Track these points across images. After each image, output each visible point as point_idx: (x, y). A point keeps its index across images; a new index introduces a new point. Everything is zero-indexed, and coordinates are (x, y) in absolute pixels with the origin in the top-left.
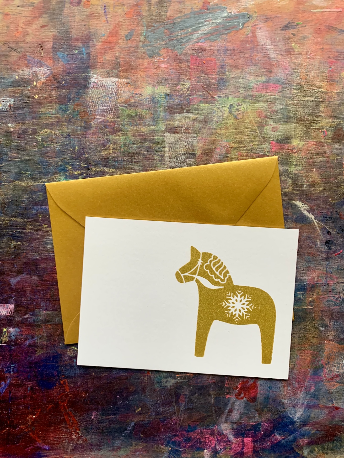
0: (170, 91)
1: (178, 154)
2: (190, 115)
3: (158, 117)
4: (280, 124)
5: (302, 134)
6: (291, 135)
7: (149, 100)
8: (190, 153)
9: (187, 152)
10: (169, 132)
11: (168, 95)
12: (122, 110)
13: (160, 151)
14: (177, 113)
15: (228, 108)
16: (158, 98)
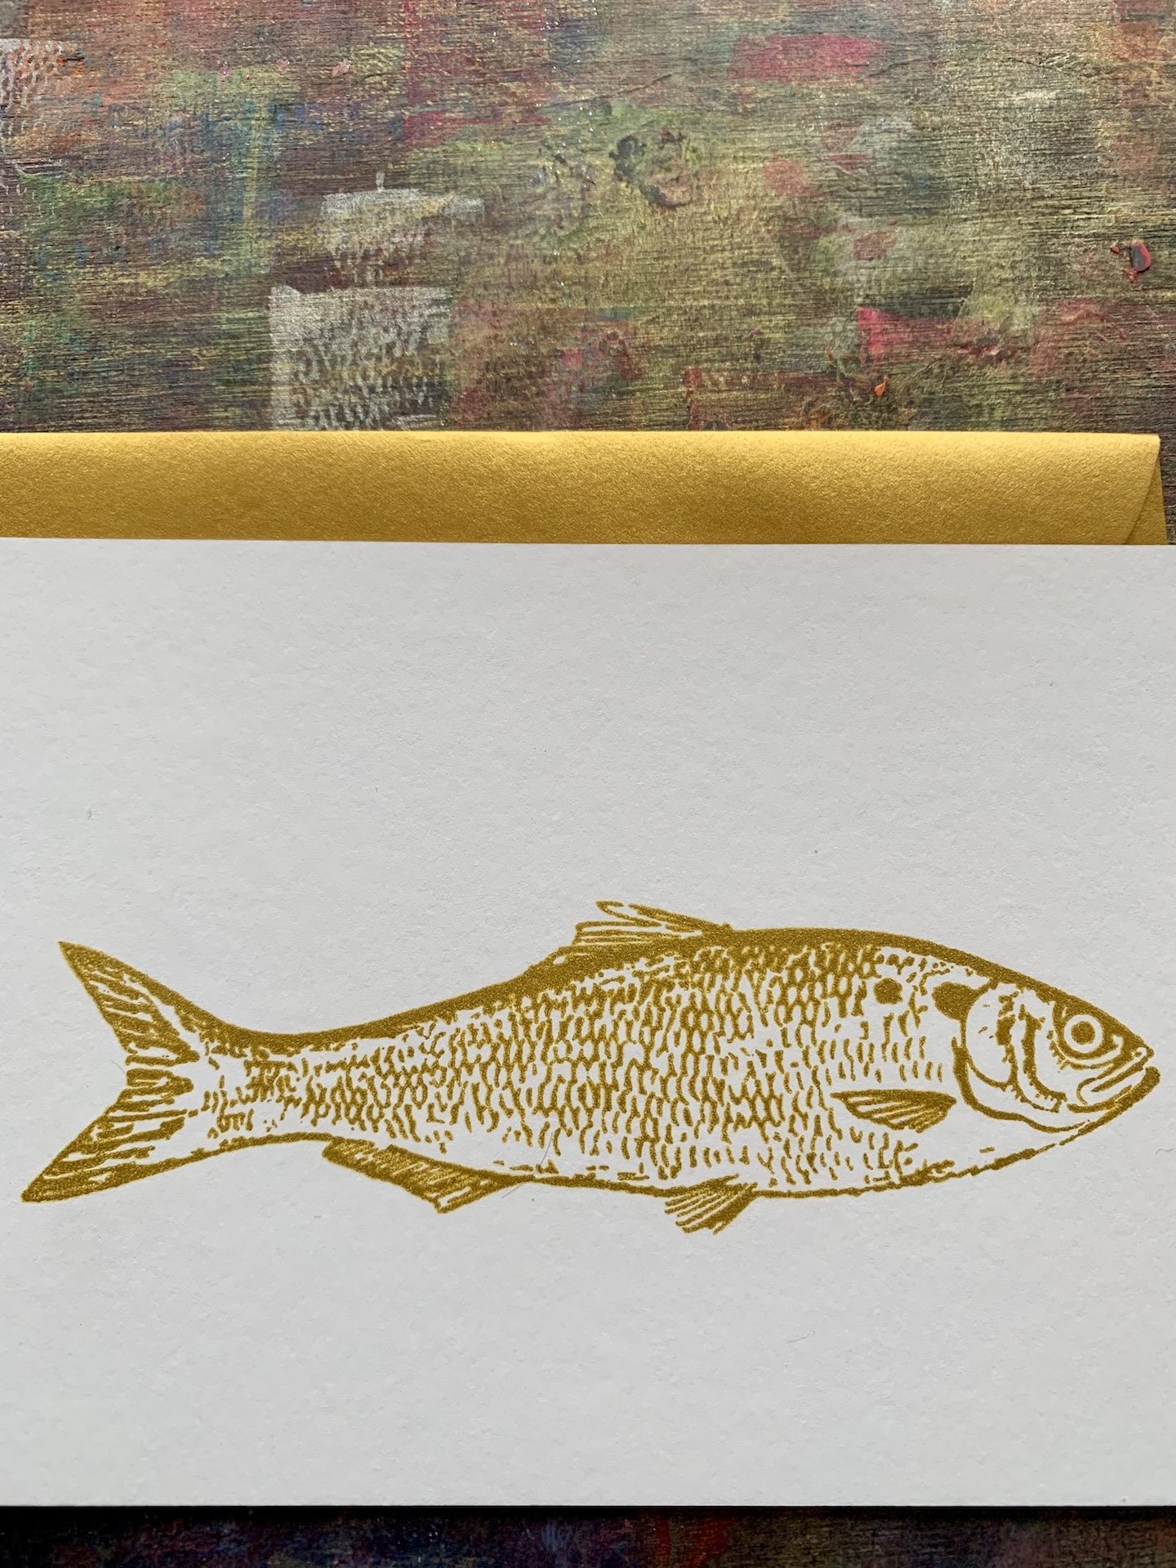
0: (297, 89)
1: (346, 392)
2: (409, 197)
3: (236, 217)
4: (894, 224)
5: (1022, 267)
6: (960, 274)
7: (183, 135)
8: (415, 381)
9: (395, 381)
10: (293, 283)
11: (286, 107)
12: (33, 186)
13: (244, 383)
14: (336, 191)
15: (611, 155)
16: (231, 123)
